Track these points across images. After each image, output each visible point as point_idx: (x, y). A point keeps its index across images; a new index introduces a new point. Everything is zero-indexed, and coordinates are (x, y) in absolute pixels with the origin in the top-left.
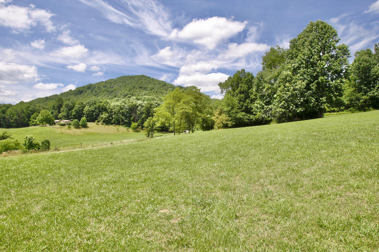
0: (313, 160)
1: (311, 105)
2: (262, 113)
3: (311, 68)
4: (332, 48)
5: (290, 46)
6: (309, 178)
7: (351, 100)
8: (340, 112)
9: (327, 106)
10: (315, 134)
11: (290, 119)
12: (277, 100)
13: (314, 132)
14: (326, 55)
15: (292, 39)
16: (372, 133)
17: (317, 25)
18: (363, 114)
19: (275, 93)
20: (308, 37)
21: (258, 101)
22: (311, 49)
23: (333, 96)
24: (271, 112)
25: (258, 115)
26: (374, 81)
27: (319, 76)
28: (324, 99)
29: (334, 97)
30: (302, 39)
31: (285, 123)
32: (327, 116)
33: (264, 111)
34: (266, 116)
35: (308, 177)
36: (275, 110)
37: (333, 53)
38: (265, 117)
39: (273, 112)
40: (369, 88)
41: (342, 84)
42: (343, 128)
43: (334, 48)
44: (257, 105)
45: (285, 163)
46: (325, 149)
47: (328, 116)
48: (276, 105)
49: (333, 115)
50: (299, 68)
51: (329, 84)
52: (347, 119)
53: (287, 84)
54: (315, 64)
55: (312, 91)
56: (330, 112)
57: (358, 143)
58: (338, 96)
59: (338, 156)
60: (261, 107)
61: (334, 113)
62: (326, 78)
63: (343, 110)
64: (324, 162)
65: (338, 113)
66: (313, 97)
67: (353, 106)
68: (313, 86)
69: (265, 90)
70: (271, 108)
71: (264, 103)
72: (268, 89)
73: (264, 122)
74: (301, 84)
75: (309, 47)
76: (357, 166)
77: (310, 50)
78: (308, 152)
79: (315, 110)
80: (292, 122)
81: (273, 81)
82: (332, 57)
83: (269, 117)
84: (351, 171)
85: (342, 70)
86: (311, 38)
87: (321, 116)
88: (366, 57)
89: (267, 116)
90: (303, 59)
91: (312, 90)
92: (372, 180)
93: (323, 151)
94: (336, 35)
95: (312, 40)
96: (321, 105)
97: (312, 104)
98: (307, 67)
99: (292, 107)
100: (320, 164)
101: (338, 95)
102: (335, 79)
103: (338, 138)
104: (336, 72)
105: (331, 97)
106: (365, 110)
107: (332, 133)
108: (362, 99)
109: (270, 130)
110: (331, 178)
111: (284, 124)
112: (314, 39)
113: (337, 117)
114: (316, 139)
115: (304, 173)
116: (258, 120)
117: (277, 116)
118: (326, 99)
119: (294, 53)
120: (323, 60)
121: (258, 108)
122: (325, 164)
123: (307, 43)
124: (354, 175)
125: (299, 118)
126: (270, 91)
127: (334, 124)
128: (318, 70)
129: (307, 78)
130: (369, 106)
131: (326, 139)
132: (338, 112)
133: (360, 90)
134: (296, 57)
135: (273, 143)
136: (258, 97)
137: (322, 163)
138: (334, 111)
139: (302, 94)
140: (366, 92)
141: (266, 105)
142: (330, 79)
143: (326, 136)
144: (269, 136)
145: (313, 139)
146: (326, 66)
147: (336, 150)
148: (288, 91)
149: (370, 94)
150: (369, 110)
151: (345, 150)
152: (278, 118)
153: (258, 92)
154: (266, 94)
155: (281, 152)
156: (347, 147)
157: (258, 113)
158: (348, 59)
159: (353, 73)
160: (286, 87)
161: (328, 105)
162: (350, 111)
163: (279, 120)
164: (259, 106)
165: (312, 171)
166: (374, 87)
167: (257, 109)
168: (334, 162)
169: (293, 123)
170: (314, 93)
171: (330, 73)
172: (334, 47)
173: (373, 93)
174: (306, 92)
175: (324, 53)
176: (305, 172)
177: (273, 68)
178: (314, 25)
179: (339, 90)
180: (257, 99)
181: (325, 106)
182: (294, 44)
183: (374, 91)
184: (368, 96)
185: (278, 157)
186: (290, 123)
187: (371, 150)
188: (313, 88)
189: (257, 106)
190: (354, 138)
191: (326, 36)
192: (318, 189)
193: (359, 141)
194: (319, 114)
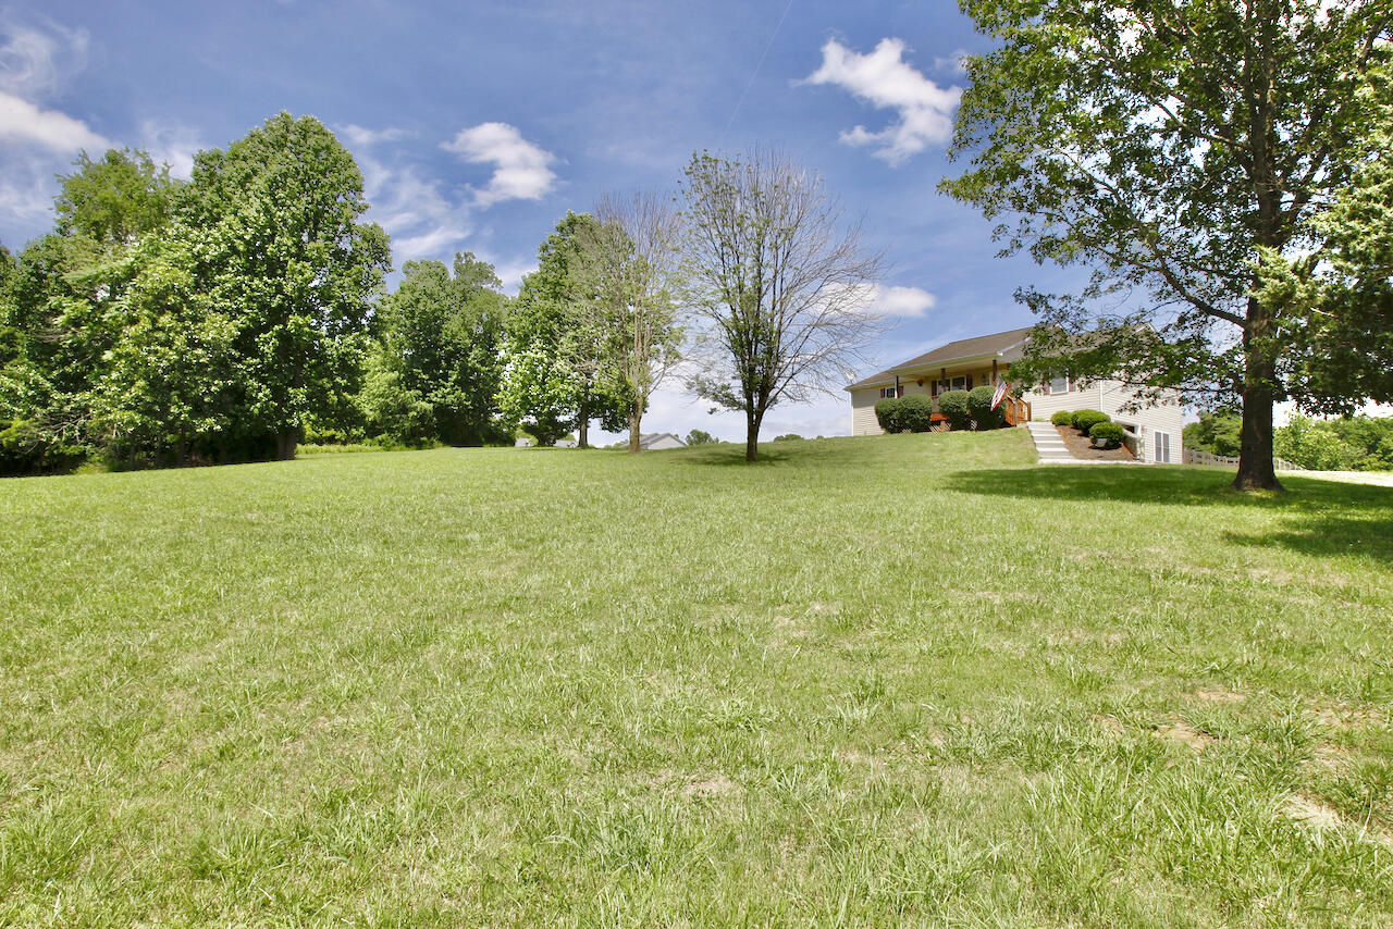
0: (221, 617)
1: (255, 409)
2: (37, 420)
3: (265, 278)
4: (341, 228)
5: (196, 174)
6: (193, 690)
7: (385, 409)
8: (349, 446)
9: (308, 419)
10: (253, 517)
11: (169, 458)
12: (114, 375)
13: (250, 510)
14: (320, 243)
15: (206, 150)
16: (423, 517)
17: (304, 133)
18: (413, 455)
19: (108, 346)
20: (263, 161)
21: (22, 369)
22: (274, 209)
23: (332, 388)
24: (82, 421)
25: (12, 430)
26: (448, 361)
27: (290, 312)
28: (299, 395)
29: (332, 392)
30: (243, 164)
31: (145, 473)
32: (308, 456)
33: (50, 414)
34: (55, 439)
35: (190, 685)
36: (101, 414)
37: (342, 246)
38: (50, 439)
39: (94, 423)
40: (434, 378)
41: (360, 351)
42: (348, 499)
43: (349, 229)
44: (13, 386)
45: (104, 638)
46: (274, 574)
47: (313, 456)
48: (106, 393)
49: (330, 452)
50: (220, 264)
51: (321, 345)
52: (367, 468)
53: (166, 320)
54: (283, 265)
55: (263, 361)
56: (320, 441)
57: (380, 550)
58: (346, 388)
59: (314, 594)
60: (34, 397)
61: (333, 448)
62: (313, 324)
63: (358, 440)
64: (261, 622)
65: (342, 448)
66: (263, 381)
67: (390, 431)
68: (266, 342)
69: (60, 320)
70: (83, 404)
71: (51, 381)
72: (76, 323)
73: (44, 464)
74: (220, 329)
75: (267, 200)
76: (363, 623)
77: (267, 211)
78: (213, 585)
79: (268, 432)
80: (174, 471)
81: (102, 295)
82: (338, 255)
83: (70, 441)
84: (341, 642)
85: (363, 309)
86: (275, 168)
87: (288, 455)
88: (431, 285)
89: (60, 435)
90: (241, 238)
91: (263, 356)
92: (395, 665)
93: (267, 580)
94: (359, 189)
95: (279, 178)
96: (290, 415)
97: (258, 405)
98: (250, 270)
99: (179, 410)
100: (244, 629)
101: (346, 386)
102: (343, 332)
103: (326, 531)
104: (344, 308)
105: (324, 391)
106: (420, 446)
107: (309, 514)
108: (415, 409)
109: (64, 499)
110: (274, 676)
111: (135, 477)
112: (285, 175)
113: (338, 460)
114: (251, 535)
115: (176, 670)
116: (16, 454)
117: (109, 439)
118: (309, 397)
119: (204, 202)
120: (307, 259)
121: (19, 399)
122: (263, 627)
123: (259, 183)
124: (347, 656)
125: (205, 455)
126: (84, 332)
127: (322, 481)
128: (288, 289)
129: (246, 311)
130: (429, 433)
131: (286, 537)
132: (344, 443)
133: (410, 381)
134: (214, 220)
135: (68, 554)
136: (22, 349)
137: (254, 625)
138: (331, 440)
139: (222, 366)
140: (426, 391)
141: (64, 390)
142: (324, 328)
143: (289, 525)
144: (58, 523)
145: (242, 537)
146: (316, 282)
147: (310, 574)
148: (168, 343)
149: (436, 395)
150: (431, 446)
151: (339, 574)
152: (114, 448)
153: (24, 327)
154: (67, 340)
155: (95, 591)
156: (345, 562)
157: (17, 422)
158: (387, 277)
159: (395, 325)
160: (159, 329)
161: (312, 417)
162: (380, 443)
163: (122, 457)
164: (21, 389)
165: (213, 658)
166: (445, 377)
167: (13, 402)
168: (294, 616)
169: (176, 474)
170: (269, 368)
171: (327, 310)
172: (349, 226)
173: (444, 397)
174: (239, 360)
175: (313, 237)
176: (184, 666)
177: (109, 236)
178: (292, 128)
179: (352, 373)
180: (14, 355)
181: (304, 420)
182: (208, 169)
183: (446, 391)
184: (430, 402)
185: (74, 615)
186: (167, 472)
187: (411, 568)
188: (268, 349)
189: (11, 390)
190: (374, 532)
191: (324, 181)
192: (221, 727)
193: (385, 542)
194: (280, 445)
